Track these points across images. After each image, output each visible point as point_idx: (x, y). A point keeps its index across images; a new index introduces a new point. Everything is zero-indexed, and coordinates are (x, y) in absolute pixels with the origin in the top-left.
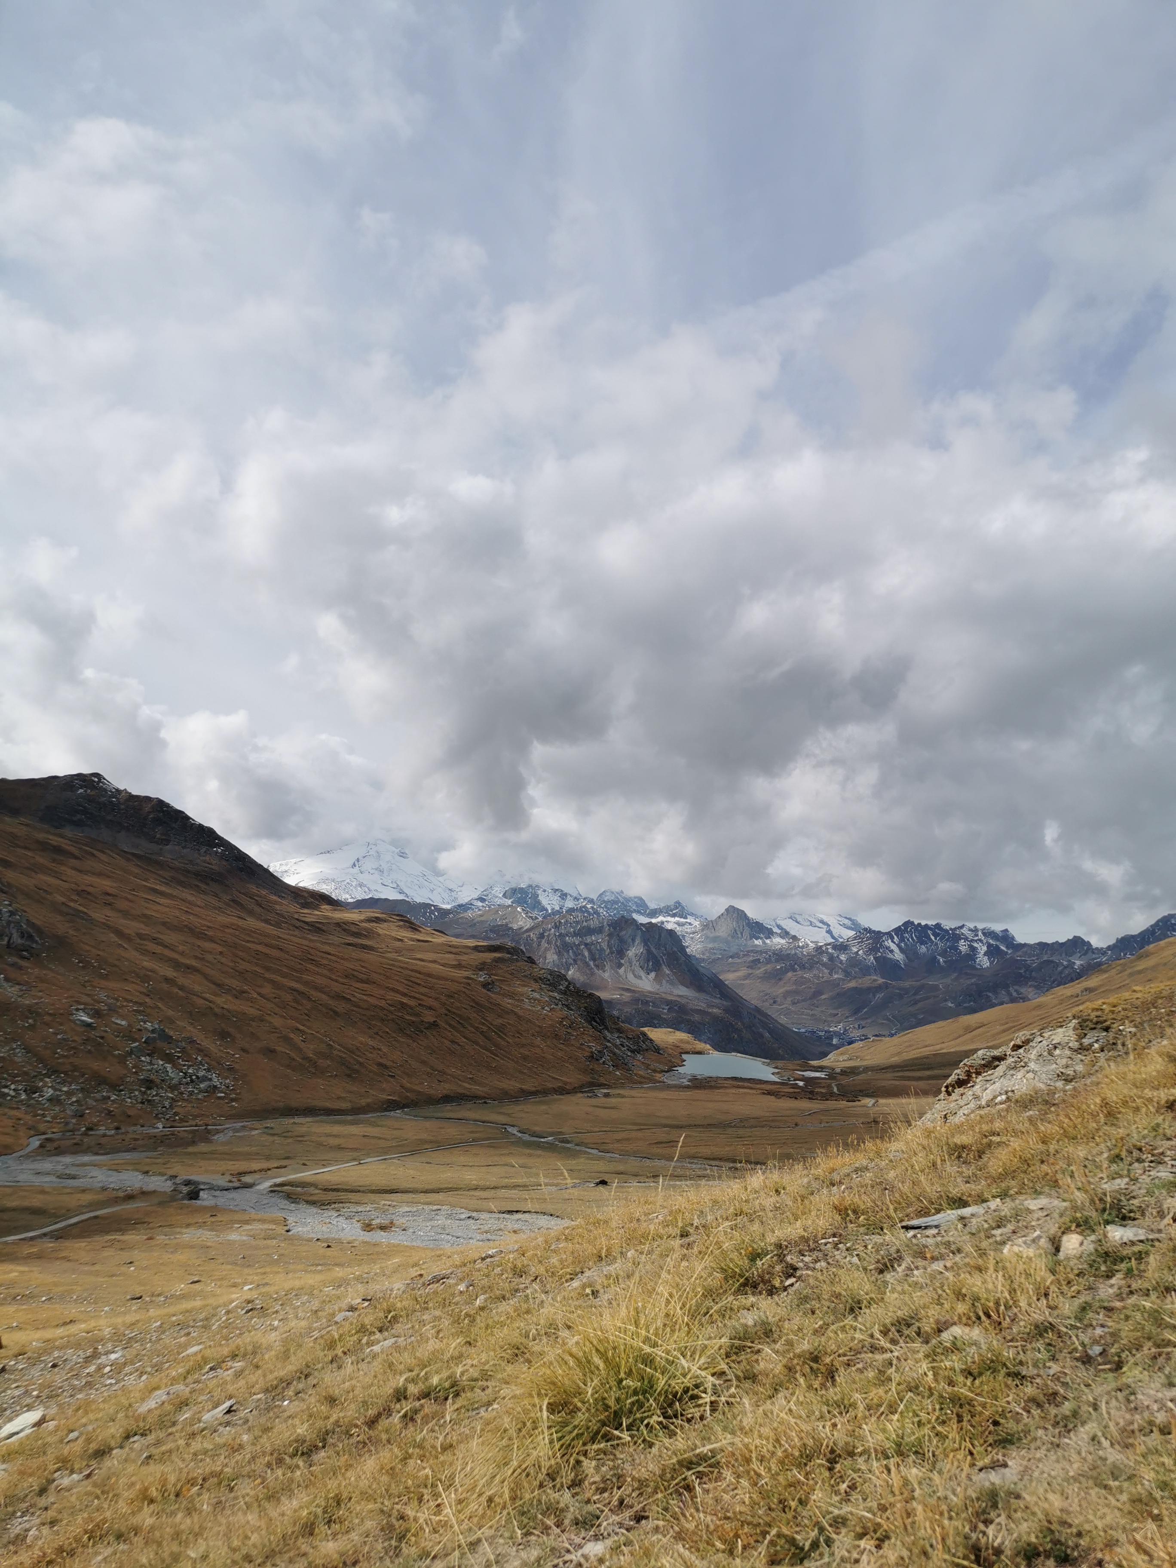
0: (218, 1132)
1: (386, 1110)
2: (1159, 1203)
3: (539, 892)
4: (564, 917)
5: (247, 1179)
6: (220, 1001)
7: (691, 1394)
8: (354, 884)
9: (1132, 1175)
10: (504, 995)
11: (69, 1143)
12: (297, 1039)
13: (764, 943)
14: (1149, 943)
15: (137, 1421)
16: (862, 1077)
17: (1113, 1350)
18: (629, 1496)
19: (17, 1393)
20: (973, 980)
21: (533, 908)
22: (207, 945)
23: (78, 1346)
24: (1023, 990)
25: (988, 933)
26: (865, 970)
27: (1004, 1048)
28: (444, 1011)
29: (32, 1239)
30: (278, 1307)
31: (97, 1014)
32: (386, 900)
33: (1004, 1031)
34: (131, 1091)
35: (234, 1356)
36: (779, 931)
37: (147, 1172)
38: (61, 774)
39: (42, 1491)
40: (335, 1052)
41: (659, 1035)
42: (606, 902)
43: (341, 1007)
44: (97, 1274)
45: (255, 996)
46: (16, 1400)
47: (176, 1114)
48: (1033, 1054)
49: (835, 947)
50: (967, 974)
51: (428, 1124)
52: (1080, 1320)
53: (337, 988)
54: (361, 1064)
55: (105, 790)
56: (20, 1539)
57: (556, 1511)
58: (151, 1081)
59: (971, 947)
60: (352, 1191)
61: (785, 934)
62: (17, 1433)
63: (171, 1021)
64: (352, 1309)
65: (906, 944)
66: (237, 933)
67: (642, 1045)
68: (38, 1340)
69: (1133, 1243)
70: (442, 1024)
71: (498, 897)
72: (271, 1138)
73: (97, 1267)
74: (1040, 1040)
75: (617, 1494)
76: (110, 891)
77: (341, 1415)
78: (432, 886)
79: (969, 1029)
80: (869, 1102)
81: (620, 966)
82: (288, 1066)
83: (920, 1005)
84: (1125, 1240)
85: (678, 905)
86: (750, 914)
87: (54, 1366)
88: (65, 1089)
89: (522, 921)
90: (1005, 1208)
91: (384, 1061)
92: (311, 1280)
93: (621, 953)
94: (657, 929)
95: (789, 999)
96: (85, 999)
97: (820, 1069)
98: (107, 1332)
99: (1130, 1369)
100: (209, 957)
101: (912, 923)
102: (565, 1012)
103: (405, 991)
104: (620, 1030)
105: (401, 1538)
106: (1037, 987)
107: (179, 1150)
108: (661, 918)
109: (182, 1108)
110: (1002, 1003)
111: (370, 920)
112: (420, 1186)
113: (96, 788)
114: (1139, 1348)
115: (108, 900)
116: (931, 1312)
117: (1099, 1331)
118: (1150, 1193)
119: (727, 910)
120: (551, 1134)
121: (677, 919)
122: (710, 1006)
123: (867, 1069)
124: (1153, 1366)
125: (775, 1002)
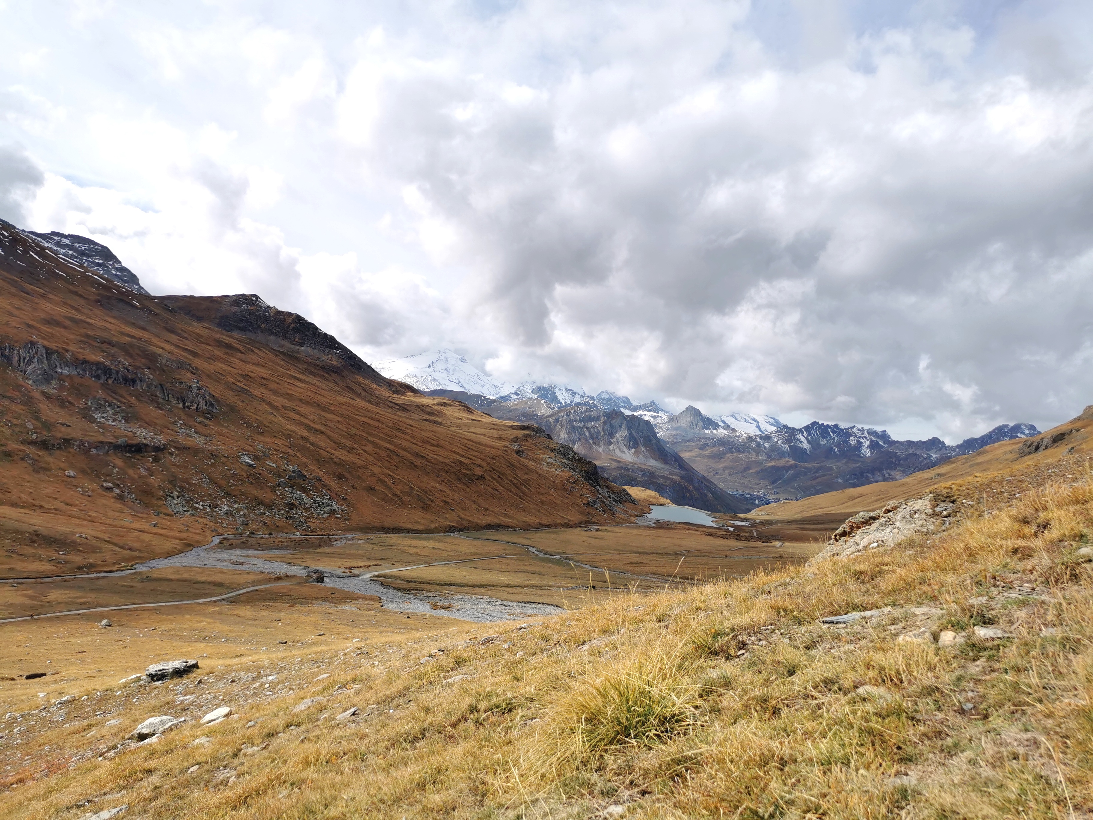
0: (336, 540)
1: (448, 532)
2: (1010, 615)
3: (557, 390)
4: (573, 408)
5: (356, 571)
6: (337, 453)
7: (677, 718)
8: (429, 379)
9: (990, 594)
10: (530, 460)
11: (239, 541)
12: (389, 482)
13: (712, 432)
14: (987, 444)
15: (293, 717)
16: (774, 527)
17: (982, 707)
18: (638, 779)
19: (209, 696)
20: (858, 465)
21: (552, 402)
22: (329, 416)
23: (247, 670)
24: (892, 473)
25: (871, 433)
26: (782, 454)
27: (878, 511)
28: (488, 468)
29: (215, 601)
30: (378, 653)
31: (256, 458)
32: (451, 391)
33: (876, 501)
34: (279, 510)
35: (354, 681)
36: (723, 425)
37: (289, 563)
38: (230, 294)
39: (235, 755)
40: (415, 492)
41: (635, 492)
42: (603, 400)
43: (419, 462)
44: (258, 626)
45: (362, 452)
46: (209, 701)
47: (309, 527)
48: (899, 516)
49: (761, 438)
50: (854, 460)
51: (478, 543)
52: (957, 686)
53: (416, 448)
54: (432, 501)
55: (261, 307)
56: (225, 783)
57: (589, 785)
58: (293, 505)
59: (858, 441)
60: (424, 583)
61: (727, 427)
62: (214, 720)
63: (305, 465)
64: (431, 656)
65: (812, 437)
66: (350, 409)
67: (623, 498)
68: (222, 665)
69: (993, 639)
70: (487, 477)
71: (528, 392)
72: (371, 546)
73: (257, 622)
74: (905, 506)
75: (629, 778)
76: (265, 376)
77: (434, 719)
78: (483, 383)
79: (852, 498)
80: (778, 544)
81: (610, 443)
82: (383, 500)
83: (818, 480)
84: (987, 636)
85: (653, 403)
86: (703, 412)
87: (233, 682)
88: (236, 506)
89: (544, 410)
90: (897, 612)
91: (447, 500)
92: (399, 638)
93: (611, 435)
94: (637, 420)
95: (727, 472)
96: (248, 448)
97: (746, 520)
98: (266, 662)
99: (995, 719)
100: (331, 424)
101: (818, 423)
102: (571, 473)
103: (463, 453)
104: (608, 487)
105: (484, 795)
106: (903, 472)
107: (311, 550)
108: (640, 412)
109: (313, 523)
110: (877, 481)
111: (439, 404)
112: (469, 582)
113: (254, 305)
114: (1001, 706)
115: (263, 382)
116: (849, 676)
117: (970, 694)
118: (1004, 607)
119: (687, 408)
120: (559, 554)
121: (652, 413)
122: (672, 474)
123: (778, 522)
124: (1012, 718)
125: (717, 473)
